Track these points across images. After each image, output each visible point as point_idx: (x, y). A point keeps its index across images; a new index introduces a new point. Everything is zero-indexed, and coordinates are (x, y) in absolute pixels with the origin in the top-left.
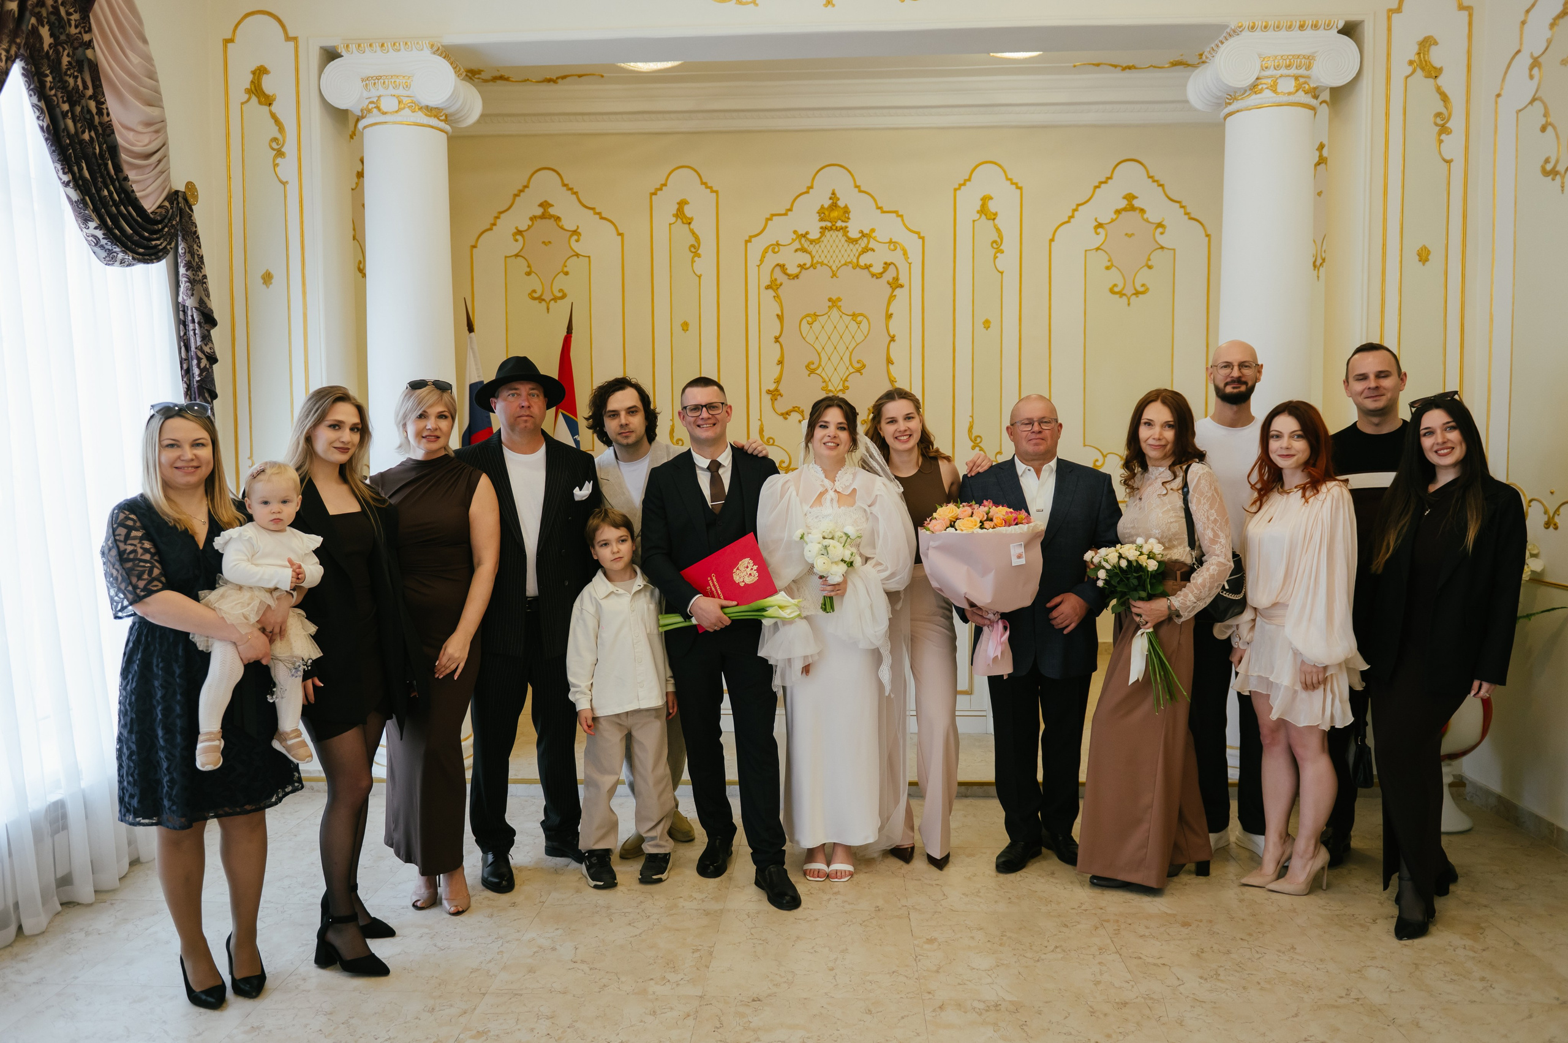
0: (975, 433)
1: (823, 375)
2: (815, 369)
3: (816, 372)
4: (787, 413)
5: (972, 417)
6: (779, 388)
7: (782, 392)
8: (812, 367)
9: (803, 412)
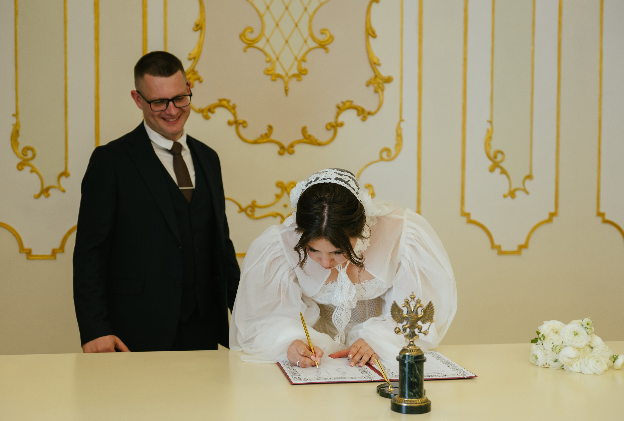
0: (495, 146)
1: (268, 50)
2: (254, 41)
3: (257, 45)
4: (210, 110)
5: (490, 122)
6: (196, 69)
7: (201, 74)
8: (251, 37)
9: (234, 107)
